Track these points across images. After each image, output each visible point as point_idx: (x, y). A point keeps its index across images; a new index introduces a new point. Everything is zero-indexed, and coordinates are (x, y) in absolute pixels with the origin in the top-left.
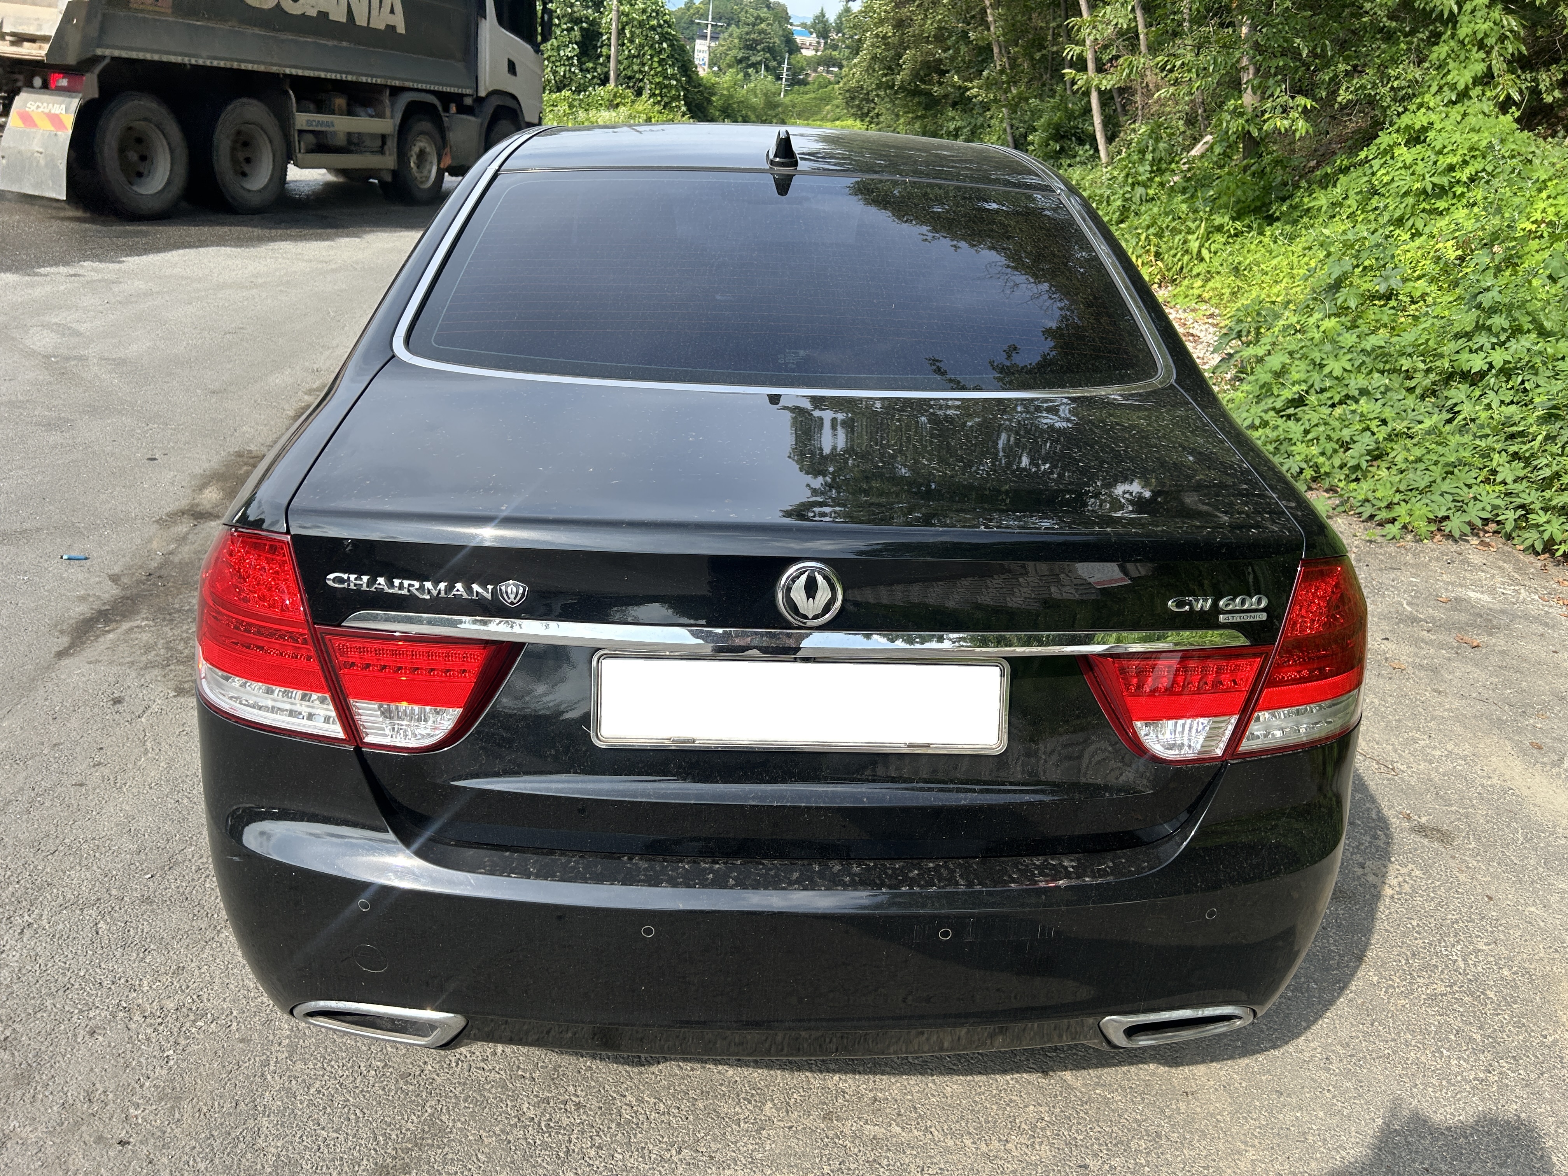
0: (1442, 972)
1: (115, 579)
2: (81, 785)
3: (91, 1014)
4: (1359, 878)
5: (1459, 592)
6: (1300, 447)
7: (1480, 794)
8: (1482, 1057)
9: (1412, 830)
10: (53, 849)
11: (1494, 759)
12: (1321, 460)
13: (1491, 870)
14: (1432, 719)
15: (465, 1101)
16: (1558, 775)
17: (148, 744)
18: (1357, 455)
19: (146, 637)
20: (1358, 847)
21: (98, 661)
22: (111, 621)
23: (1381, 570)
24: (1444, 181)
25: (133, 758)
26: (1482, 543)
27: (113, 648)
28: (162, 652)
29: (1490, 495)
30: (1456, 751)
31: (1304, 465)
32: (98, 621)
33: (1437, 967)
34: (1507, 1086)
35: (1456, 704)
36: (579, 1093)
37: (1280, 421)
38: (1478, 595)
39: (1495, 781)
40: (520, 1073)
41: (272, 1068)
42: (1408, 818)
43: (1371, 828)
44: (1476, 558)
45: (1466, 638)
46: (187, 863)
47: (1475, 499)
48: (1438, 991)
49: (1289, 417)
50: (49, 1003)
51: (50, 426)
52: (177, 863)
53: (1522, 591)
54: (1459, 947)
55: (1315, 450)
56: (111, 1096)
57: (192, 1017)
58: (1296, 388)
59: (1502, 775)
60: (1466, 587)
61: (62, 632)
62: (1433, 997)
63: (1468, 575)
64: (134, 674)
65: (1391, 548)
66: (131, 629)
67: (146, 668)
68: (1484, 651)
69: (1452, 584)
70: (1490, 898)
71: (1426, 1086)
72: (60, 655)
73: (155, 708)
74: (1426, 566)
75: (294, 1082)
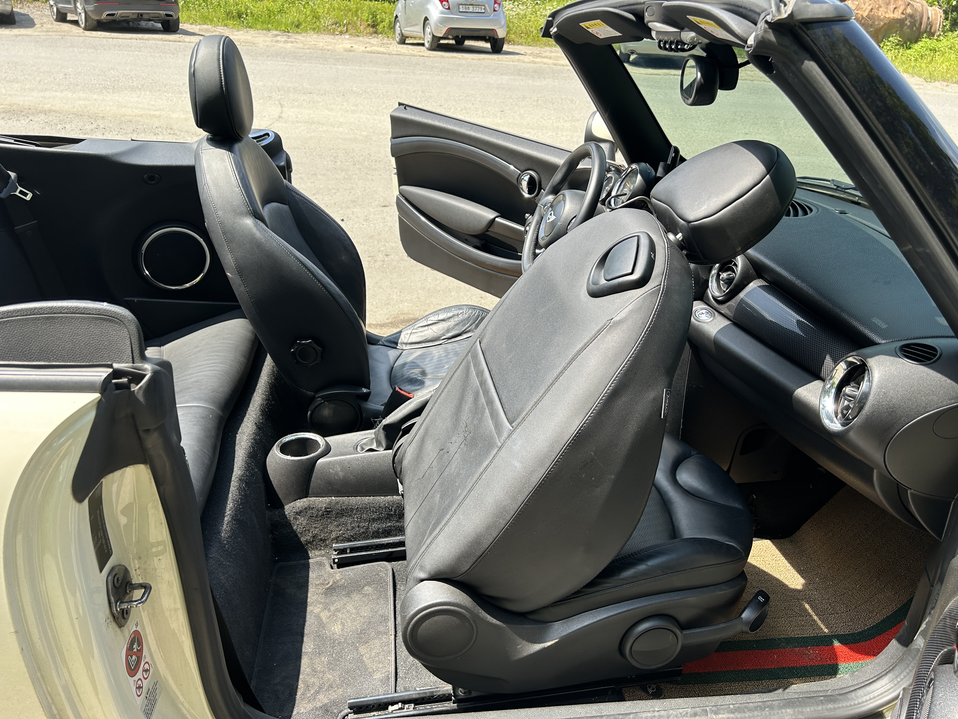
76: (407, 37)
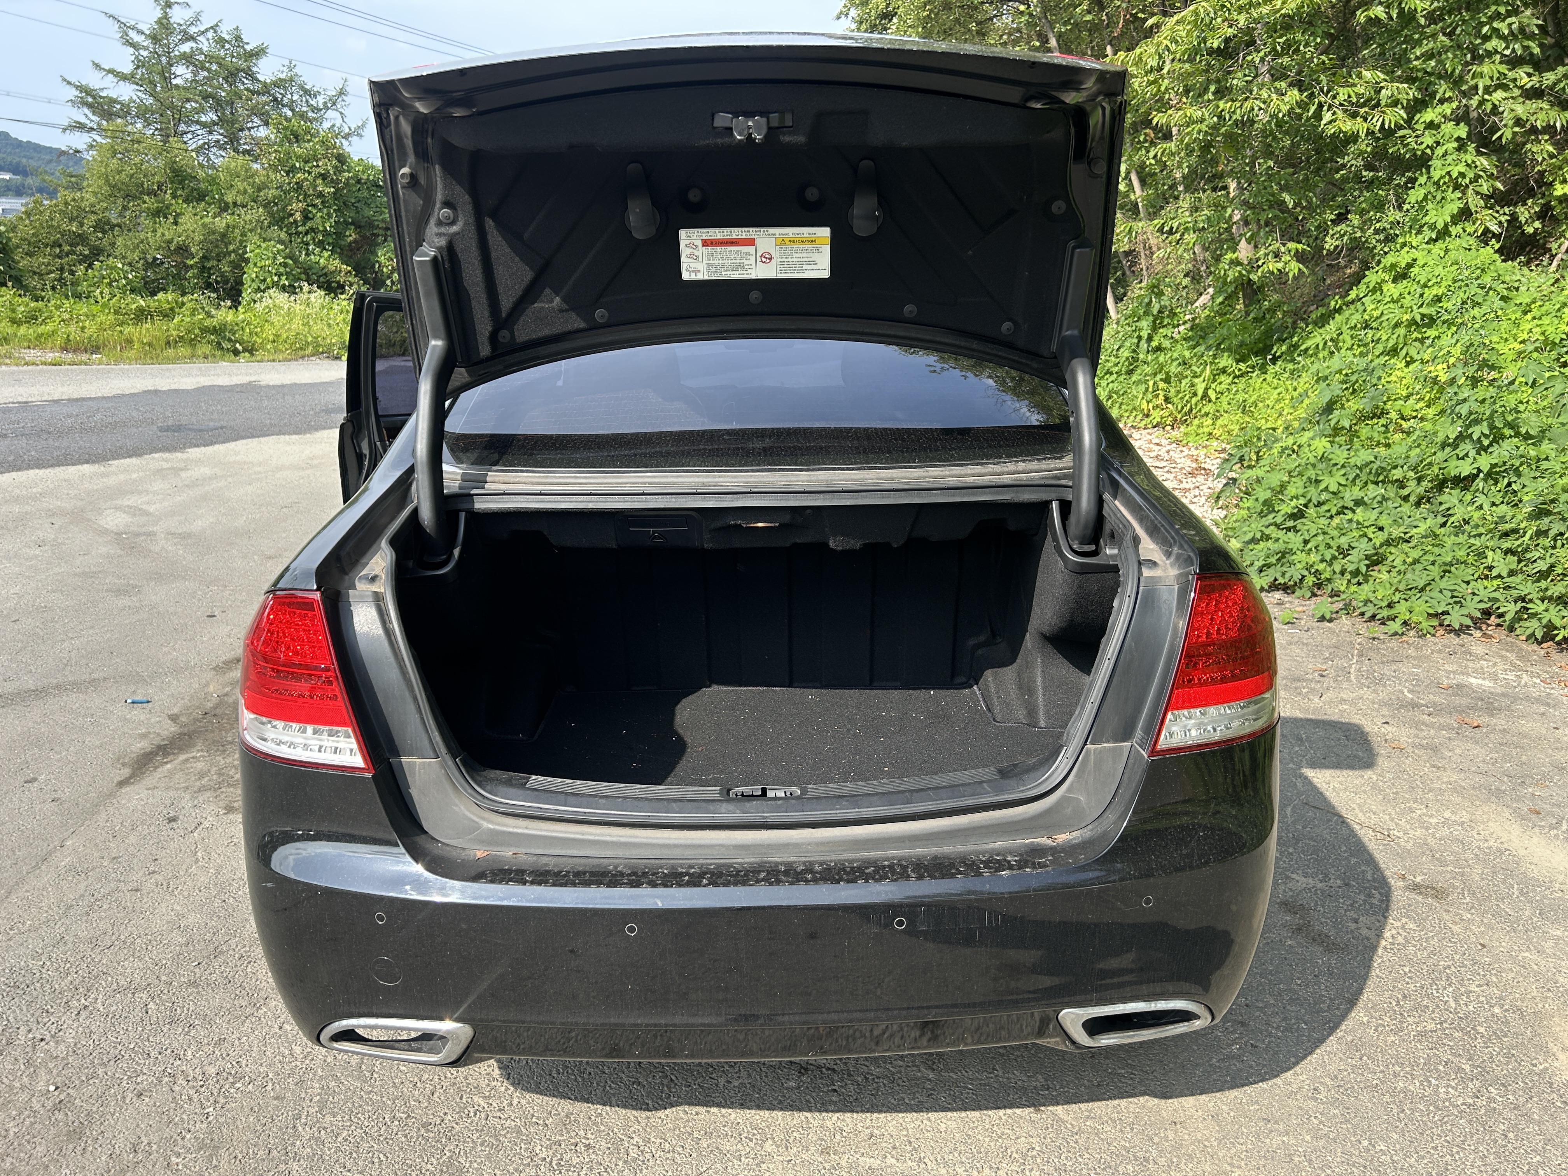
0: (1433, 1012)
1: (174, 718)
2: (137, 890)
3: (139, 1080)
4: (1352, 931)
5: (1461, 679)
6: (1300, 556)
7: (1476, 855)
8: (1470, 1085)
9: (1407, 888)
10: (109, 944)
11: (1491, 824)
12: (1321, 567)
13: (1485, 921)
14: (1430, 790)
15: (482, 1145)
16: (1557, 837)
17: (199, 854)
18: (1356, 560)
19: (200, 765)
20: (1352, 905)
21: (155, 788)
22: (169, 754)
23: (1383, 663)
24: (1432, 311)
25: (184, 867)
26: (1485, 635)
27: (171, 775)
28: (215, 777)
29: (1486, 589)
30: (1453, 818)
31: (1306, 573)
32: (157, 754)
33: (1428, 1007)
34: (1495, 1109)
35: (1455, 777)
36: (589, 1136)
37: (1280, 534)
38: (1480, 681)
39: (1491, 843)
40: (534, 1120)
41: (303, 1121)
42: (1403, 877)
43: (1365, 888)
44: (1478, 649)
45: (1467, 720)
46: (231, 952)
47: (1474, 594)
48: (1429, 1028)
49: (1289, 529)
50: (100, 1072)
51: (119, 592)
52: (222, 952)
53: (1524, 676)
54: (1451, 990)
55: (1313, 558)
56: (155, 1147)
57: (231, 1080)
58: (1294, 503)
59: (1498, 838)
60: (1468, 675)
61: (124, 765)
62: (1423, 1034)
63: (1470, 664)
64: (188, 797)
65: (1394, 644)
66: (187, 760)
67: (200, 791)
68: (1485, 730)
69: (1454, 673)
70: (1483, 946)
71: (1413, 1111)
72: (121, 784)
73: (206, 824)
74: (1428, 657)
75: (323, 1132)
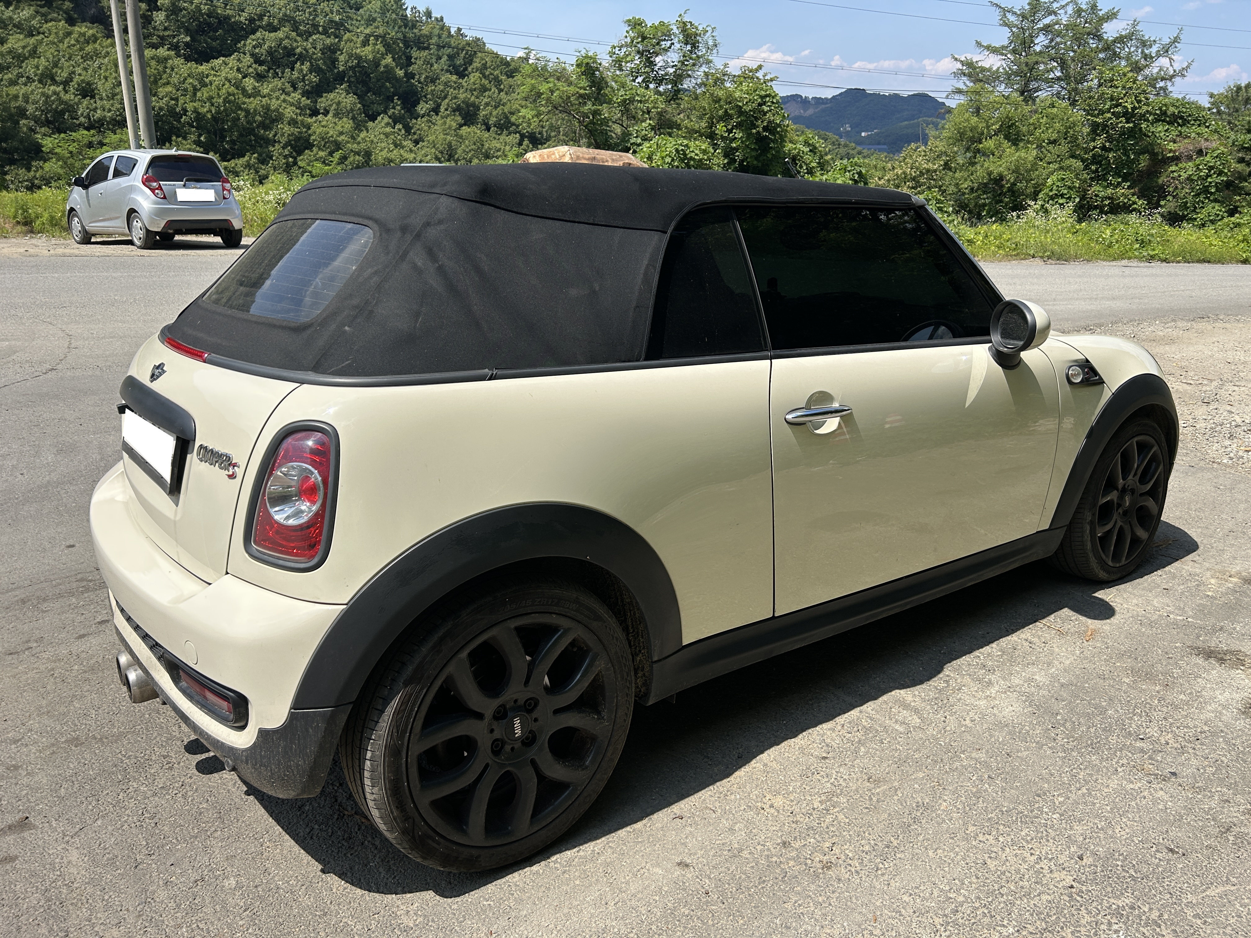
76: (94, 235)
